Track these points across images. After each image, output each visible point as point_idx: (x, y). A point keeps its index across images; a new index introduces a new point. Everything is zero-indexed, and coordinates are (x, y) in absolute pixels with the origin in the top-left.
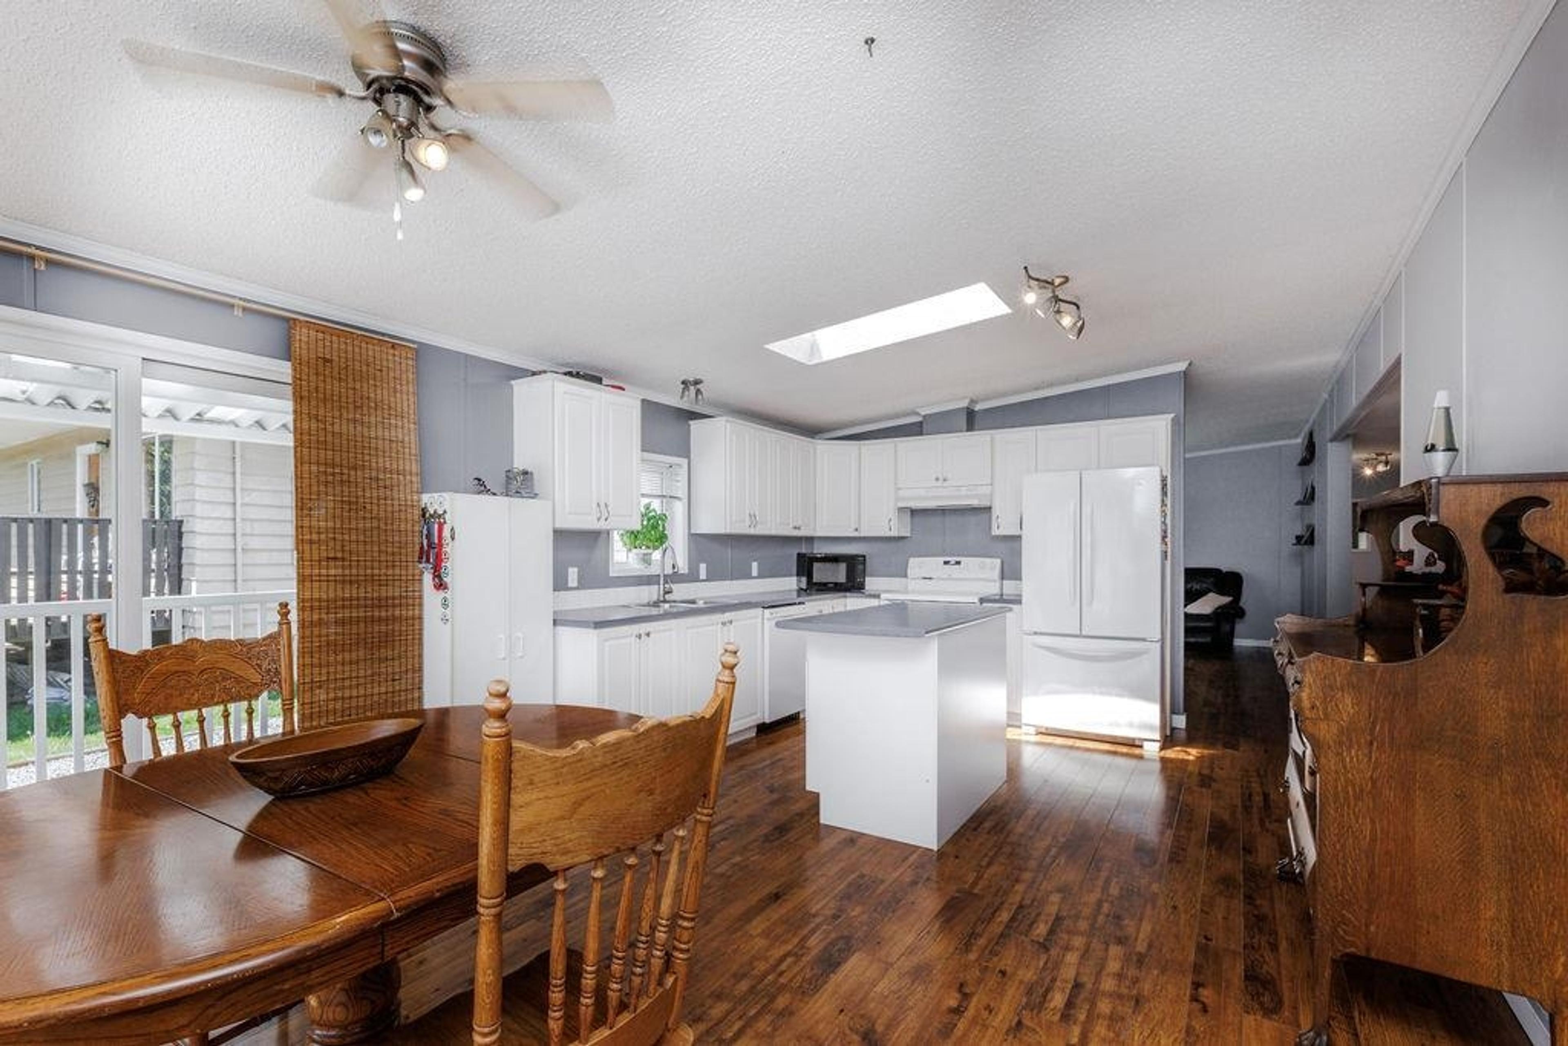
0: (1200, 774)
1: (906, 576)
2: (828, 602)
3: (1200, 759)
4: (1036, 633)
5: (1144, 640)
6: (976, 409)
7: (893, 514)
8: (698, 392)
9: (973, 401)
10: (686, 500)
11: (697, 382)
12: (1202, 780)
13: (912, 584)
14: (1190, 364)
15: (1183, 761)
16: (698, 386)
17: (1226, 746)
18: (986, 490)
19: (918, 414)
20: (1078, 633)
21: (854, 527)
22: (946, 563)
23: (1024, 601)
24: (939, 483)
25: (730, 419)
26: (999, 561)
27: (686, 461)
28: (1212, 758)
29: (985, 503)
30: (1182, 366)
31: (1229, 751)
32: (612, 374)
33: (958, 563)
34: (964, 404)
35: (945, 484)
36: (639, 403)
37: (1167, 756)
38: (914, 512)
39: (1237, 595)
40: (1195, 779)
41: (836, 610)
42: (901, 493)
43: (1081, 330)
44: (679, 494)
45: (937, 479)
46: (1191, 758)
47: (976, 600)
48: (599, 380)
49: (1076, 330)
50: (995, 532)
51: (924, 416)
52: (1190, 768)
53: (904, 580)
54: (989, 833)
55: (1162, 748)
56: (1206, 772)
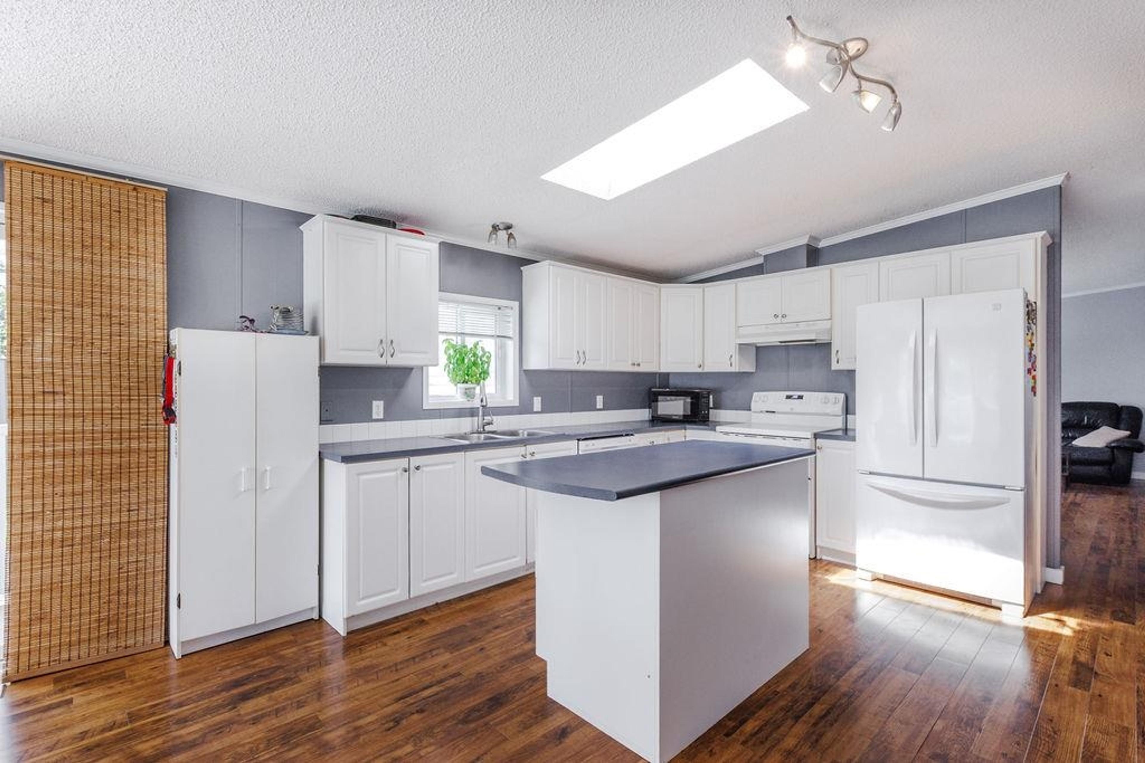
0: (1075, 661)
1: (749, 409)
2: (663, 433)
3: (1080, 634)
4: (871, 473)
5: (1003, 487)
6: (819, 247)
7: (733, 351)
8: (511, 236)
9: (812, 238)
10: (517, 338)
11: (508, 227)
12: (1077, 673)
13: (754, 417)
14: (1068, 177)
15: (1055, 637)
16: (510, 231)
17: (1116, 616)
18: (827, 325)
19: (758, 255)
20: (921, 476)
21: (697, 365)
22: (789, 397)
23: (857, 439)
24: (778, 320)
25: (552, 262)
26: (842, 396)
27: (517, 304)
28: (1096, 635)
29: (823, 338)
30: (1056, 180)
31: (1120, 625)
32: (404, 219)
33: (800, 397)
34: (804, 241)
35: (785, 320)
36: (437, 246)
37: (1032, 626)
38: (759, 349)
39: (1135, 431)
40: (1066, 671)
41: (671, 441)
42: (742, 331)
43: (896, 118)
44: (510, 334)
45: (776, 316)
46: (1067, 632)
47: (809, 435)
48: (394, 225)
49: (891, 119)
50: (835, 366)
51: (766, 257)
52: (1063, 649)
53: (749, 412)
54: (744, 743)
55: (1028, 613)
56: (1083, 658)
